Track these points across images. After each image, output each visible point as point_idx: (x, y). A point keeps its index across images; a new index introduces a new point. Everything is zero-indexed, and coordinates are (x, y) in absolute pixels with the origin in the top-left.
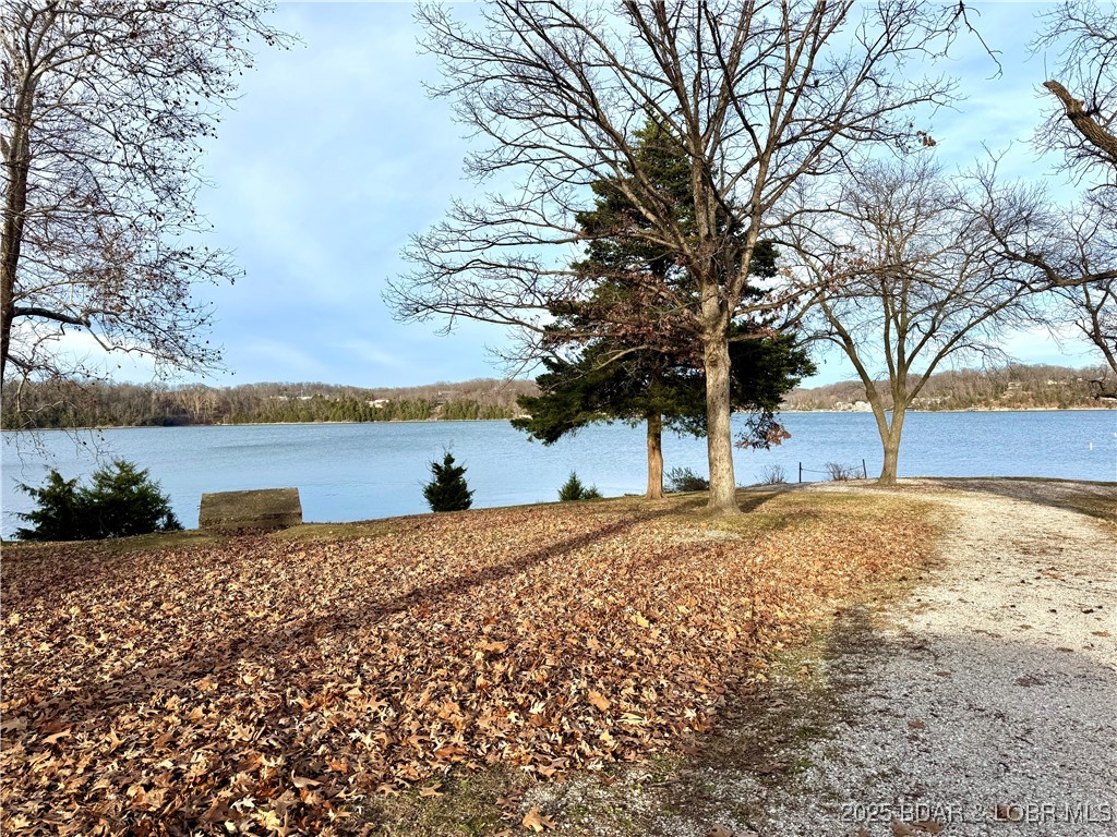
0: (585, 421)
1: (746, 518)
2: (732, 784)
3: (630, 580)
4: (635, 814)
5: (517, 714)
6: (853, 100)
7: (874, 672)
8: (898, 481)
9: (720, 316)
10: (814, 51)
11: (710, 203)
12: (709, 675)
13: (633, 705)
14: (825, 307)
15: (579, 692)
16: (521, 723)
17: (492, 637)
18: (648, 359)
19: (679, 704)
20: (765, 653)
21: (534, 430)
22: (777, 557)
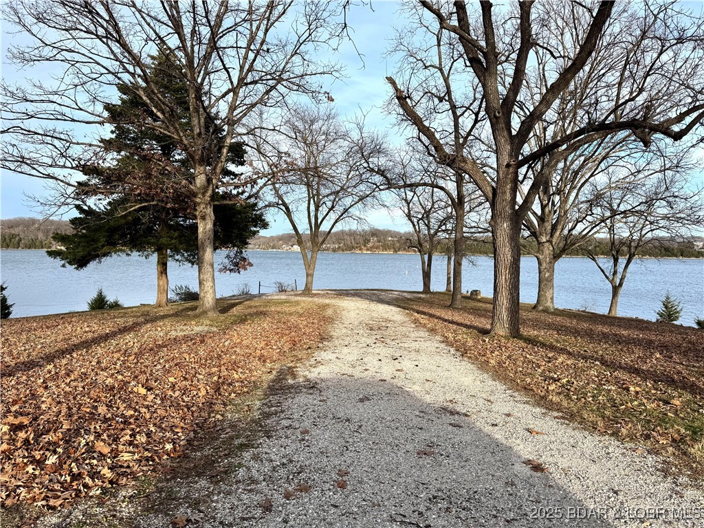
0: (109, 253)
1: (222, 317)
2: (191, 486)
3: (136, 363)
4: (122, 519)
5: (34, 467)
6: (289, 65)
7: (285, 405)
8: (313, 292)
9: (208, 187)
10: (267, 30)
11: (200, 113)
12: (185, 420)
13: (128, 447)
14: (275, 188)
15: (87, 444)
16: (37, 473)
17: (17, 414)
18: (158, 211)
19: (162, 441)
20: (224, 402)
21: (67, 258)
22: (238, 341)
